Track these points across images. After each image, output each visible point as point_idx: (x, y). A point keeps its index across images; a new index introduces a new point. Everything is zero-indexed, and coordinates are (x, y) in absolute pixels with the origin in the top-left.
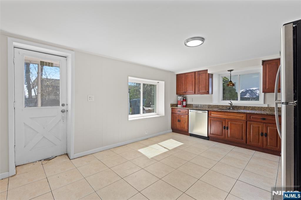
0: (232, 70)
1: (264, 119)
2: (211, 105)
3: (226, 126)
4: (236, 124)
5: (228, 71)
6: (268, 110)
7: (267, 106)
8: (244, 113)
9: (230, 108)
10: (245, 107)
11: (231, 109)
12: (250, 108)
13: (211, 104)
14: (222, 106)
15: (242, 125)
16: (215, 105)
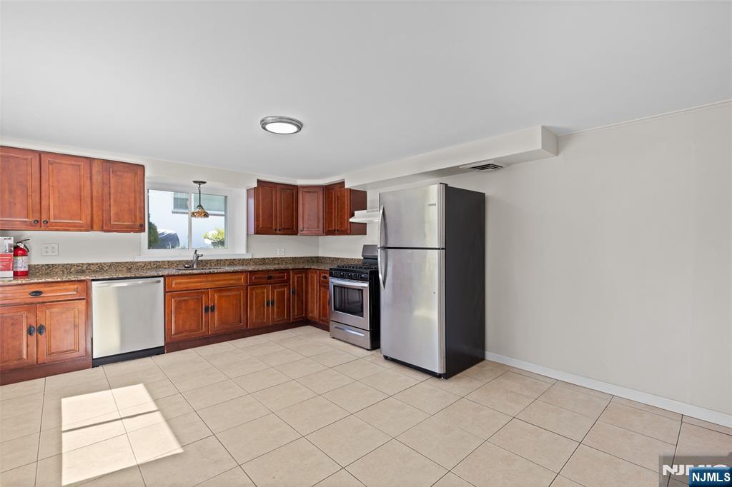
0: (204, 183)
1: (270, 278)
2: (137, 262)
3: (210, 304)
4: (229, 296)
5: (195, 182)
6: (252, 263)
7: (250, 257)
8: (242, 272)
9: (193, 266)
10: (217, 260)
11: (195, 267)
12: (227, 263)
13: (136, 260)
14: (168, 262)
15: (240, 294)
16: (150, 262)
